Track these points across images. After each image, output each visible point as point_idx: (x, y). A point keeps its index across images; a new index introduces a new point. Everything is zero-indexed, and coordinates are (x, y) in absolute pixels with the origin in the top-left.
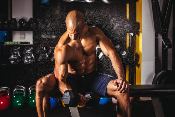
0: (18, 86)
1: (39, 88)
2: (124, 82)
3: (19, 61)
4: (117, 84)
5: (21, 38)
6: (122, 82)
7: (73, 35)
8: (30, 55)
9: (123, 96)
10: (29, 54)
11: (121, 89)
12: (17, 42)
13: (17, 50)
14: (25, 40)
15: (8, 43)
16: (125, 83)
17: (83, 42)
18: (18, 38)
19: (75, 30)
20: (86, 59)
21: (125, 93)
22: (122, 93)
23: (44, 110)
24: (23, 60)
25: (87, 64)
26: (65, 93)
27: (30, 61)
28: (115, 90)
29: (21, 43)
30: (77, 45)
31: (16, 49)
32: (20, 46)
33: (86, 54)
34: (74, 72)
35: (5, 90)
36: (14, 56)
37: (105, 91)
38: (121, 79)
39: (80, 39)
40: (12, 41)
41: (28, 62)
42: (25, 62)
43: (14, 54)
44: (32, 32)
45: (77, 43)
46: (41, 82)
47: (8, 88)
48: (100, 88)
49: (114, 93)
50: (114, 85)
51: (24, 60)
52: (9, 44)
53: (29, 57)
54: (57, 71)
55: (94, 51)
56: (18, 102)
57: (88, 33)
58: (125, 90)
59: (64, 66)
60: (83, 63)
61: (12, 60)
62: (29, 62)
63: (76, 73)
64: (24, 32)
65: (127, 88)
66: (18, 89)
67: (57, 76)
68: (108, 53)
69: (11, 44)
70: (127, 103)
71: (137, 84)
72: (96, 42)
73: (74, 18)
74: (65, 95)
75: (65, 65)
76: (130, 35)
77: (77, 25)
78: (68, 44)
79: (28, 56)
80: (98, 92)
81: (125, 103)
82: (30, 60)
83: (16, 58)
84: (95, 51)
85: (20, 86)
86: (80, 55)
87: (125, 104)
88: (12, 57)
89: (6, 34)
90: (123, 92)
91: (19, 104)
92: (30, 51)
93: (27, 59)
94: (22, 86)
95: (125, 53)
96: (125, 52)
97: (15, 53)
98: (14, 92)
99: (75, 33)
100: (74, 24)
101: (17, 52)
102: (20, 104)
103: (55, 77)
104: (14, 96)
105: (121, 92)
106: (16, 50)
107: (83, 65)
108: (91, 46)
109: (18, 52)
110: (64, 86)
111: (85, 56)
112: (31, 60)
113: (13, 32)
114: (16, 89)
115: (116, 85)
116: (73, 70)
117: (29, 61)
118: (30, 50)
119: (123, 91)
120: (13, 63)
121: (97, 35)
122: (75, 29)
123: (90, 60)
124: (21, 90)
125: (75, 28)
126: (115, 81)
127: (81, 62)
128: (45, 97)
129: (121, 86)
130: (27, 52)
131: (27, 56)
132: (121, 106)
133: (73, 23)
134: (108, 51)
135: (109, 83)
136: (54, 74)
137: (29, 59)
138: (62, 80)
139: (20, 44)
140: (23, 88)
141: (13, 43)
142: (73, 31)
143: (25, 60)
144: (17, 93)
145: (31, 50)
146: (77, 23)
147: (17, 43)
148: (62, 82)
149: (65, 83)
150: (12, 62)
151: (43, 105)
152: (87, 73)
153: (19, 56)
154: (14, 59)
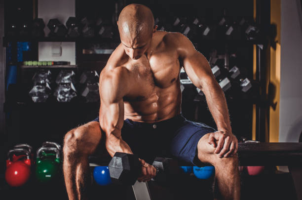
0: (47, 142)
1: (69, 147)
2: (228, 137)
3: (47, 97)
4: (215, 141)
5: (54, 55)
6: (224, 138)
7: (131, 50)
8: (68, 85)
9: (226, 163)
10: (66, 84)
11: (222, 151)
12: (47, 62)
13: (45, 77)
14: (61, 57)
15: (29, 63)
16: (229, 140)
17: (153, 61)
18: (48, 55)
19: (133, 41)
20: (159, 93)
21: (228, 159)
22: (223, 158)
23: (78, 188)
24: (55, 94)
25: (160, 102)
26: (115, 157)
27: (68, 97)
28: (212, 153)
29: (55, 63)
30: (142, 68)
31: (43, 74)
32: (51, 69)
33: (158, 84)
34: (138, 118)
35: (22, 149)
36: (39, 88)
37: (194, 154)
38: (222, 132)
39: (148, 57)
40: (37, 60)
41: (64, 99)
42: (58, 99)
43: (39, 84)
44: (74, 43)
45: (141, 64)
46: (73, 135)
47: (28, 146)
48: (184, 149)
49: (209, 158)
50: (210, 143)
51: (57, 94)
52: (33, 65)
53: (66, 90)
54: (104, 117)
55: (174, 79)
56: (45, 171)
57: (163, 45)
58: (229, 152)
59: (116, 106)
60: (154, 102)
61: (34, 94)
62: (66, 99)
63: (142, 119)
64: (60, 43)
65: (233, 150)
66: (46, 149)
67: (104, 125)
68: (199, 83)
69: (35, 66)
70: (234, 178)
71: (271, 141)
72: (178, 62)
73: (132, 18)
74: (115, 162)
75: (118, 105)
76: (258, 48)
77: (137, 31)
78: (124, 66)
79: (64, 87)
80: (181, 155)
81: (229, 177)
82: (67, 95)
83: (41, 90)
84: (176, 79)
85: (50, 143)
86: (148, 87)
87: (228, 180)
88: (35, 89)
89: (28, 47)
90: (227, 157)
91: (47, 176)
92: (68, 79)
93: (61, 93)
94: (55, 144)
95: (247, 82)
96: (247, 79)
97: (41, 82)
98: (38, 154)
99: (134, 47)
100: (132, 30)
101: (45, 80)
102: (50, 176)
103: (100, 127)
104: (39, 162)
105: (222, 156)
106: (43, 76)
107: (155, 105)
108: (168, 69)
109: (47, 80)
110: (116, 143)
111: (157, 89)
112: (70, 95)
113: (40, 44)
114: (42, 148)
115: (212, 143)
116: (136, 114)
117: (65, 97)
118: (68, 77)
119: (225, 156)
120: (37, 100)
121: (180, 49)
122: (135, 39)
123: (167, 96)
124: (51, 150)
125: (134, 37)
126: (211, 135)
127: (151, 100)
128: (80, 164)
129: (221, 145)
130: (64, 81)
131: (61, 89)
132: (222, 184)
133: (131, 27)
134: (200, 79)
135: (200, 140)
136: (98, 121)
137: (66, 93)
138: (112, 133)
139: (52, 65)
140: (55, 147)
141: (39, 64)
142: (130, 42)
143: (59, 96)
144: (46, 155)
145: (72, 77)
146: (137, 27)
147: (41, 64)
148: (112, 135)
149: (118, 138)
150: (35, 98)
151: (77, 179)
152: (161, 120)
153: (47, 88)
154: (39, 93)
